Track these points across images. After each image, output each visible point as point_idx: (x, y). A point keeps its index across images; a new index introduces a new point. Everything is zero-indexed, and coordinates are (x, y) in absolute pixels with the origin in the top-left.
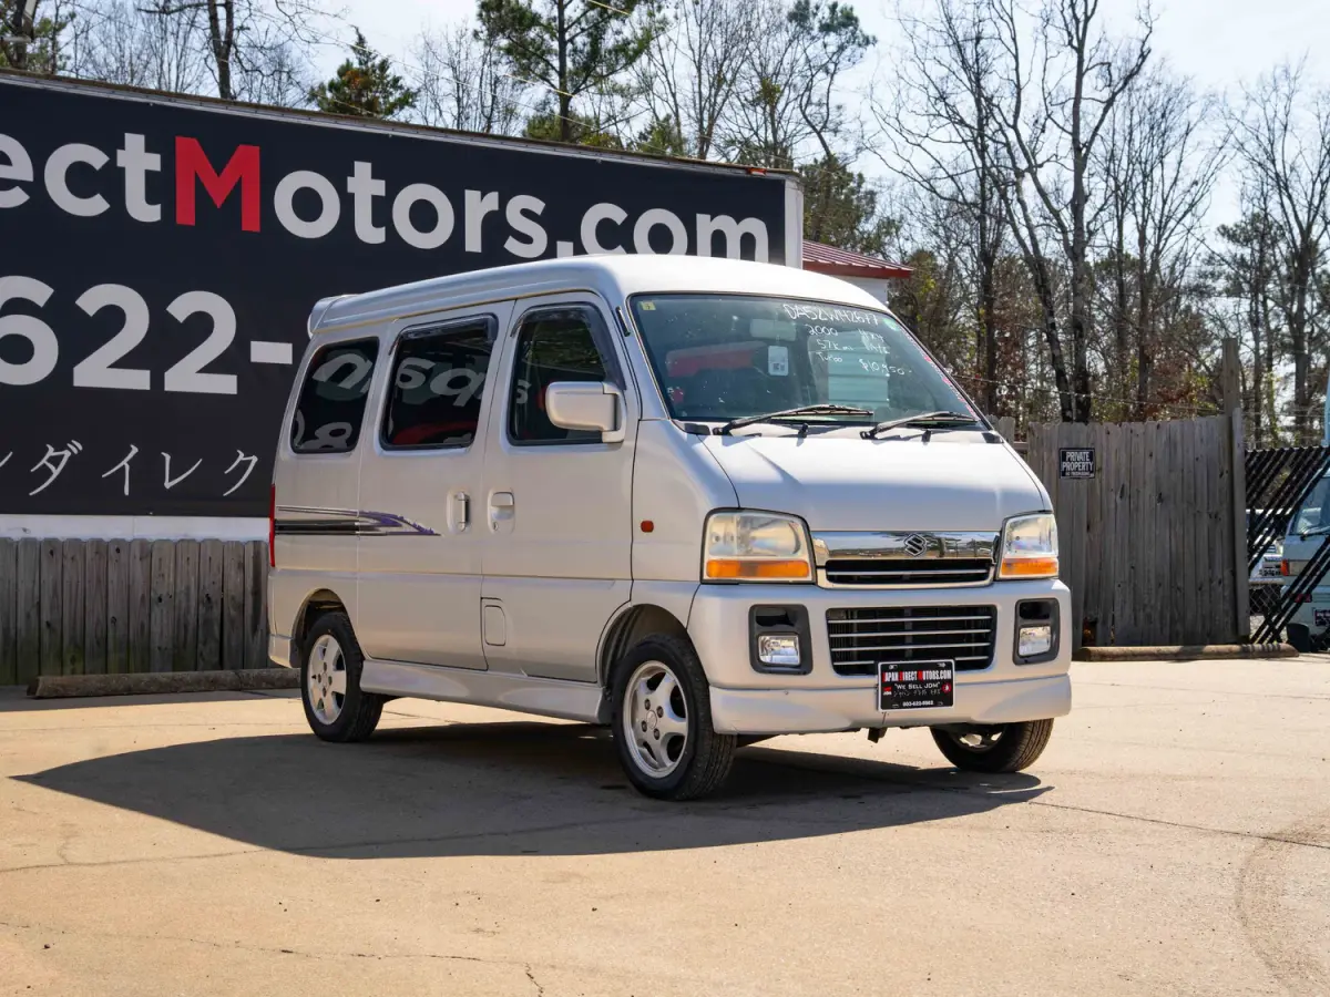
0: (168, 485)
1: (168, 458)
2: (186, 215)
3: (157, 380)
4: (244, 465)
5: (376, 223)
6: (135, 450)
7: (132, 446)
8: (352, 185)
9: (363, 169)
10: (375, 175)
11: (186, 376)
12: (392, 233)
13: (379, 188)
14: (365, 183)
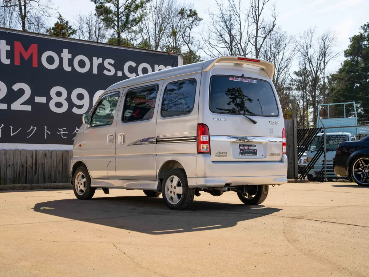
0: (12, 135)
1: (12, 127)
2: (17, 62)
3: (9, 107)
4: (33, 130)
5: (69, 65)
6: (3, 125)
7: (2, 124)
8: (63, 55)
9: (65, 51)
10: (69, 53)
11: (17, 106)
12: (73, 68)
13: (70, 56)
14: (66, 55)
